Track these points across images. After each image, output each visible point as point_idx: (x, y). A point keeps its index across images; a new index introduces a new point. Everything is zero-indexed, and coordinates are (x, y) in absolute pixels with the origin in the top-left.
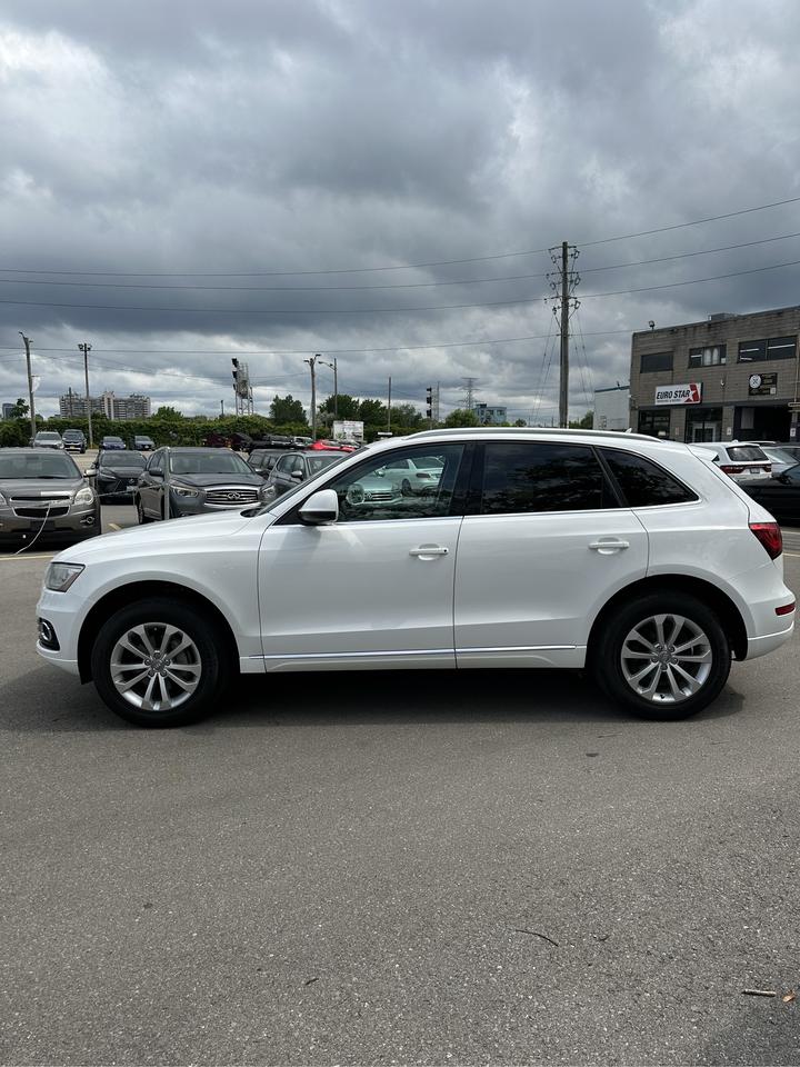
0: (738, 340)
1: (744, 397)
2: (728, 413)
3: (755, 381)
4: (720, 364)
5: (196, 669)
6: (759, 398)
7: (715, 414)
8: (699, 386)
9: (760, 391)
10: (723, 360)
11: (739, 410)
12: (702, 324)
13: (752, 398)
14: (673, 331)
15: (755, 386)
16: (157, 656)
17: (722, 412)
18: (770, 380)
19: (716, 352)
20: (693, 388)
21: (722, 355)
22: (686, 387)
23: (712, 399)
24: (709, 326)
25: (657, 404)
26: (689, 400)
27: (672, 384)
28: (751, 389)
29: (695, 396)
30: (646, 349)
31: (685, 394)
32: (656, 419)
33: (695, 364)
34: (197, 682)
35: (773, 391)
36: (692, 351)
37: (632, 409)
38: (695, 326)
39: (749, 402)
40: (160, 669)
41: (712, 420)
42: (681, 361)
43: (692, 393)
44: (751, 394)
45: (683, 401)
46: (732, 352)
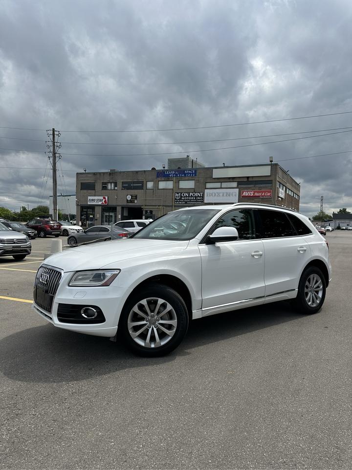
0: (122, 181)
1: (125, 203)
2: (119, 209)
3: (129, 198)
4: (114, 190)
5: (174, 322)
6: (130, 204)
7: (113, 209)
8: (106, 198)
9: (131, 201)
10: (116, 188)
11: (123, 208)
12: (107, 173)
13: (128, 204)
14: (95, 174)
15: (129, 199)
16: (152, 317)
17: (116, 209)
18: (135, 197)
19: (113, 185)
20: (104, 198)
21: (115, 186)
22: (101, 198)
23: (113, 203)
24: (110, 174)
25: (89, 204)
26: (103, 203)
27: (95, 196)
28: (127, 200)
29: (105, 201)
30: (82, 180)
31: (101, 200)
32: (88, 210)
33: (105, 188)
34: (175, 330)
35: (136, 201)
36: (103, 183)
37: (77, 205)
38: (104, 173)
39: (127, 205)
40: (154, 324)
41: (112, 212)
42: (99, 187)
43: (104, 200)
44: (127, 202)
45: (100, 203)
46: (120, 185)
